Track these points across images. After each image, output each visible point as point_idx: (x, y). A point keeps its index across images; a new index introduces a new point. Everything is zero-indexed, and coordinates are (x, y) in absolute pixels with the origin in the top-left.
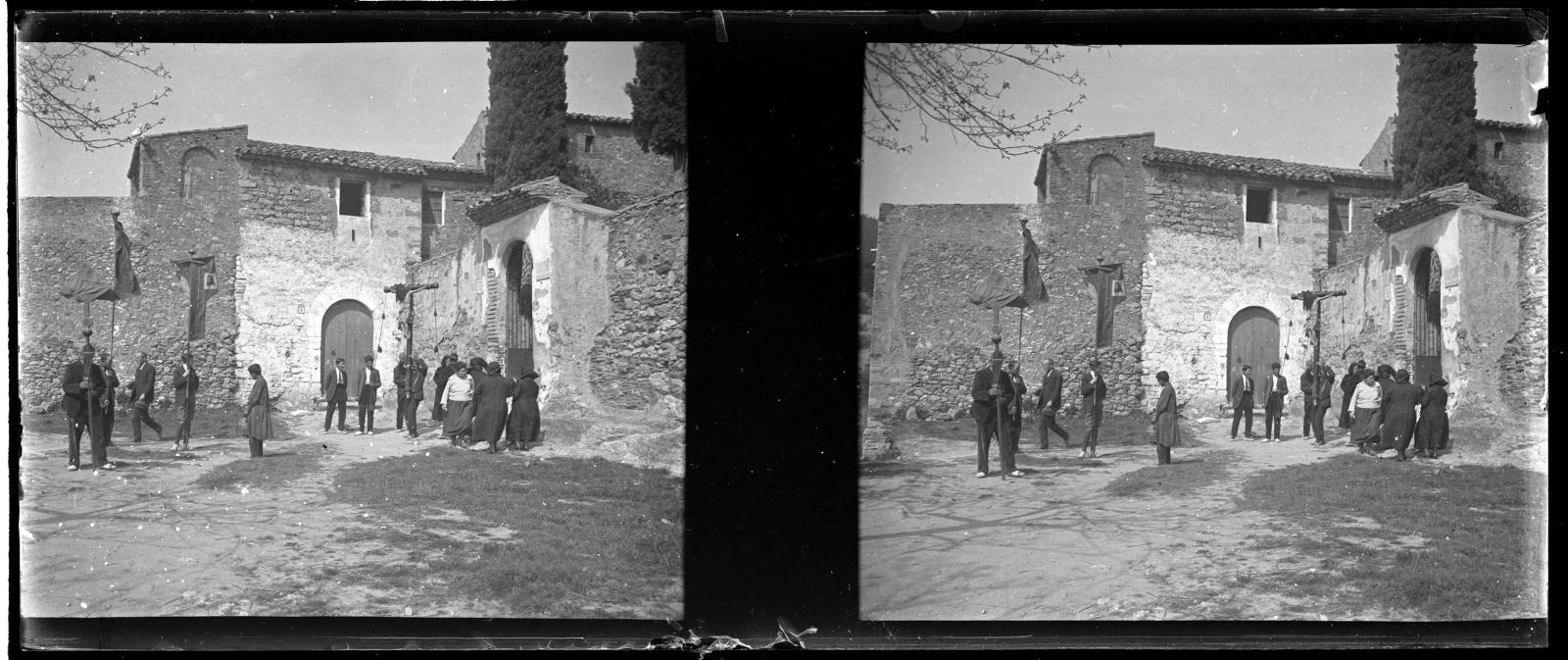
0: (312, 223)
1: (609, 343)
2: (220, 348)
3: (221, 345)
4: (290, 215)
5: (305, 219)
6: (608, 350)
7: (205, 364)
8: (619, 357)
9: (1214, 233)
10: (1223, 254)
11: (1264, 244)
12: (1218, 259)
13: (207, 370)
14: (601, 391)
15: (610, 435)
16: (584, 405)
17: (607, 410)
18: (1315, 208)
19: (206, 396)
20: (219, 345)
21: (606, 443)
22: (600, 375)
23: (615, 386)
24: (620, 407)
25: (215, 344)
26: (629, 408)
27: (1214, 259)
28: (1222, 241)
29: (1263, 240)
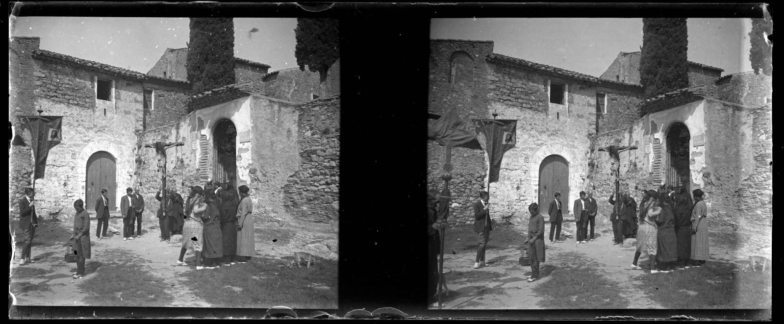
0: (80, 103)
1: (299, 182)
2: (474, 184)
3: (475, 182)
4: (66, 97)
5: (76, 100)
6: (297, 186)
7: (464, 195)
8: (307, 190)
9: (77, 105)
10: (83, 118)
11: (560, 117)
12: (80, 121)
13: (466, 198)
14: (293, 211)
15: (313, 240)
16: (280, 219)
17: (299, 223)
18: (136, 94)
19: (465, 216)
20: (474, 182)
21: (309, 245)
22: (292, 201)
23: (305, 208)
24: (310, 221)
25: (471, 182)
26: (316, 222)
27: (77, 121)
28: (83, 109)
29: (107, 111)
